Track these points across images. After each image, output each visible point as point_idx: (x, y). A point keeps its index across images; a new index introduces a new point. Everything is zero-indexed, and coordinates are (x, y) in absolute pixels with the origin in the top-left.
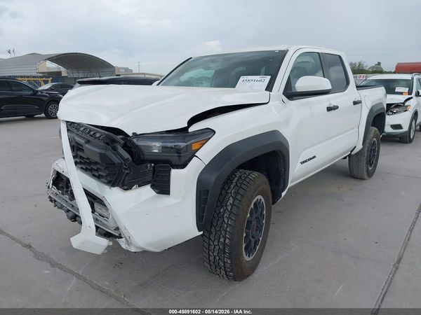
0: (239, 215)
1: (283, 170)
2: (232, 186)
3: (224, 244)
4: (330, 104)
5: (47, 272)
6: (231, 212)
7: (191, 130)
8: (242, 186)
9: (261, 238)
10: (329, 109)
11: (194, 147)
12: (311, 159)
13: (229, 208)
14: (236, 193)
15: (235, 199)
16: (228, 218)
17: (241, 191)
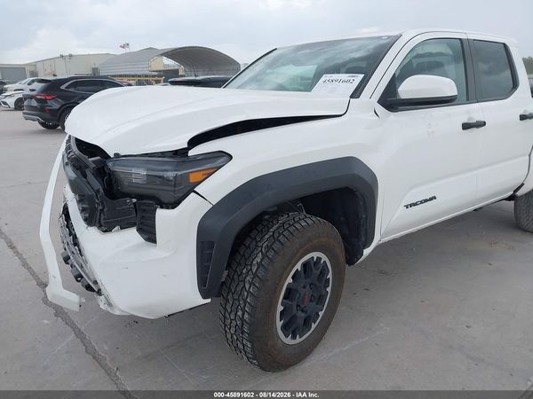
0: (267, 280)
1: (364, 216)
2: (267, 236)
3: (242, 319)
4: (470, 118)
5: (46, 322)
6: (255, 275)
7: (192, 153)
8: (281, 238)
9: (321, 314)
10: (466, 126)
11: (193, 179)
12: (426, 201)
13: (254, 269)
14: (269, 248)
15: (264, 256)
16: (251, 284)
17: (276, 246)
